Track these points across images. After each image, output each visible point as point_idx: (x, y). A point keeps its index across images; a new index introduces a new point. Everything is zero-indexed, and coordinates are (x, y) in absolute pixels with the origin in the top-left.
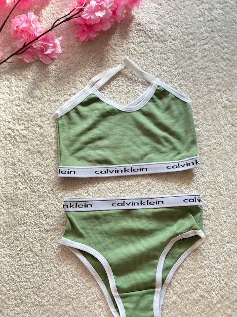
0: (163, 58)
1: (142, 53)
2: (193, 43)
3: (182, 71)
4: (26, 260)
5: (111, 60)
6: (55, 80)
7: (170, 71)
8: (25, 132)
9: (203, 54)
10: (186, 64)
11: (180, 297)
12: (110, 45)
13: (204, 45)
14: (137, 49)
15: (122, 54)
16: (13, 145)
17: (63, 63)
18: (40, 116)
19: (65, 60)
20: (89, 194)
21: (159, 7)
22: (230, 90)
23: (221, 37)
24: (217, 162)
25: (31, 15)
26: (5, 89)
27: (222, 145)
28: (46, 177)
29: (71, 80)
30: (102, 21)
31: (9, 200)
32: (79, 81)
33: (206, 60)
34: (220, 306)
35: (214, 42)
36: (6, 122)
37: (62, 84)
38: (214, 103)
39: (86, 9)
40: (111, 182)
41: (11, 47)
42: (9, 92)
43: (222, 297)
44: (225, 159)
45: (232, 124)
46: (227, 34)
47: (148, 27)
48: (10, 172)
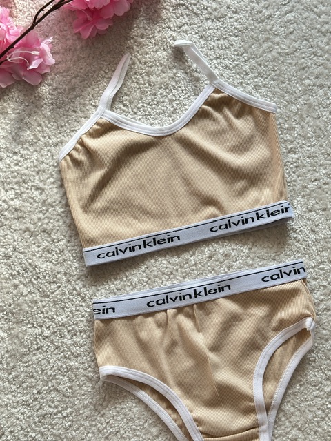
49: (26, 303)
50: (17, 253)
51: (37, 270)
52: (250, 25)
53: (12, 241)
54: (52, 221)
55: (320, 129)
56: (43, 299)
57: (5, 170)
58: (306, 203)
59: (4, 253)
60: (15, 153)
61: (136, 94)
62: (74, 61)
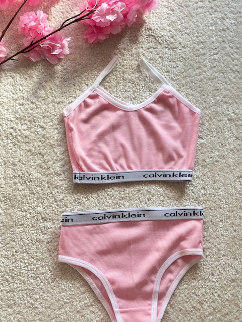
0: (171, 65)
1: (151, 60)
2: (202, 52)
3: (190, 80)
4: (21, 262)
5: (119, 64)
6: (61, 81)
7: (178, 79)
8: (27, 133)
9: (213, 64)
10: (194, 73)
11: (173, 308)
12: (119, 49)
13: (214, 55)
14: (146, 54)
15: (130, 58)
16: (14, 145)
17: (70, 64)
18: (44, 117)
19: (72, 62)
20: (88, 200)
21: (171, 13)
22: (237, 103)
23: (232, 48)
24: (218, 174)
25: (40, 14)
26: (9, 87)
27: (225, 158)
28: (46, 180)
29: (77, 82)
30: (112, 24)
31: (7, 200)
32: (85, 83)
33: (215, 70)
34: (211, 317)
35: (224, 53)
36: (8, 121)
37: (67, 86)
38: (220, 115)
39: (97, 12)
40: (111, 189)
41: (17, 44)
42: (13, 91)
43: (214, 309)
44: (227, 173)
45: (236, 137)
46: (238, 46)
47: (159, 33)
48: (10, 172)
49: (20, 195)
50: (20, 164)
51: (31, 176)
52: (191, 57)
53: (19, 155)
54: (46, 148)
55: (220, 128)
56: (31, 195)
57: (24, 111)
58: (203, 170)
59: (12, 161)
60: (32, 103)
61: (114, 83)
62: (80, 55)
